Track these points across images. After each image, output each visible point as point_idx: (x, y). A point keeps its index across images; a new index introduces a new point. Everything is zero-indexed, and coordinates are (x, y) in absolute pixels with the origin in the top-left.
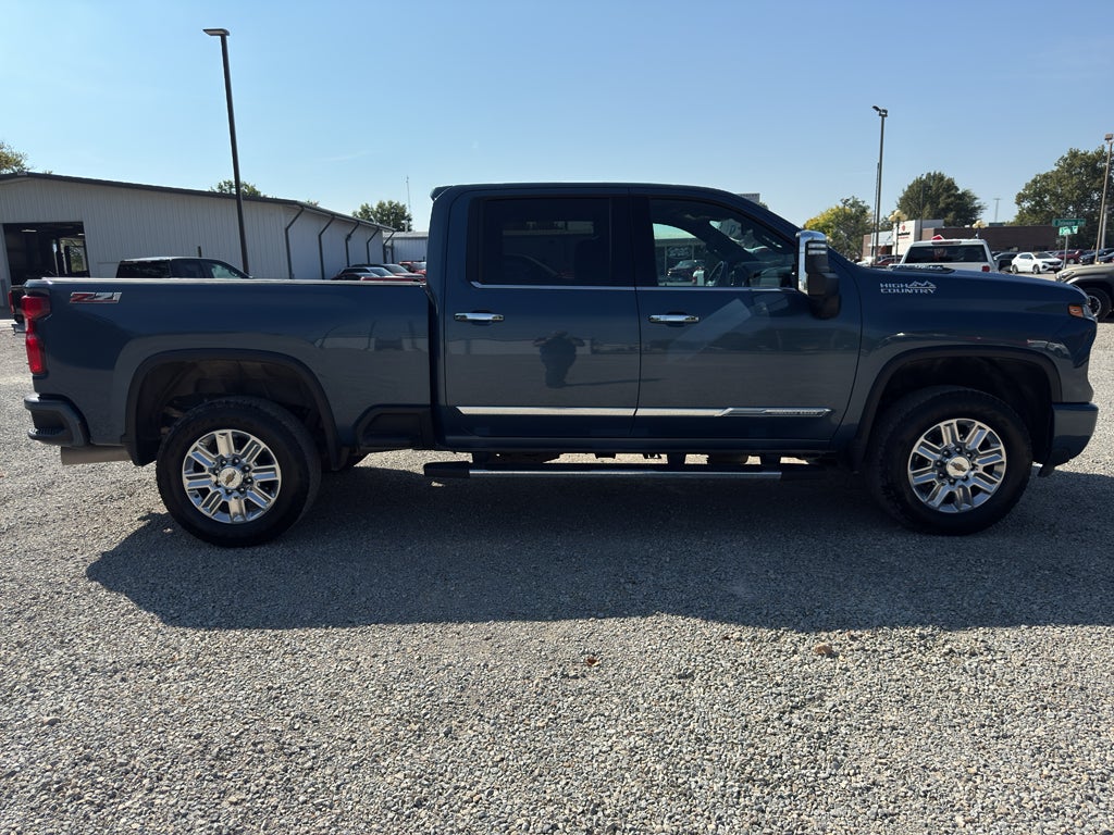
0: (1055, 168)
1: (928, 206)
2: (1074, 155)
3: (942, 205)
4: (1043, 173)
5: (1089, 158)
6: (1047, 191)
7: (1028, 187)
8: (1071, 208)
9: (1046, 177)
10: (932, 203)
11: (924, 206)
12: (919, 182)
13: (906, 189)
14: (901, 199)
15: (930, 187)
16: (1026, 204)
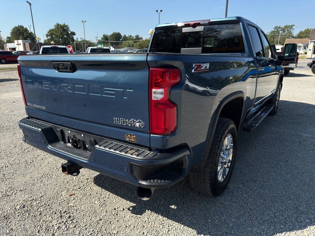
0: (54, 28)
1: (21, 36)
2: (58, 24)
3: (25, 36)
4: (51, 29)
5: (62, 26)
6: (53, 34)
7: (48, 32)
8: (60, 39)
9: (52, 30)
10: (22, 35)
11: (20, 36)
12: (16, 28)
13: (12, 30)
14: (11, 33)
15: (20, 30)
16: (49, 37)
